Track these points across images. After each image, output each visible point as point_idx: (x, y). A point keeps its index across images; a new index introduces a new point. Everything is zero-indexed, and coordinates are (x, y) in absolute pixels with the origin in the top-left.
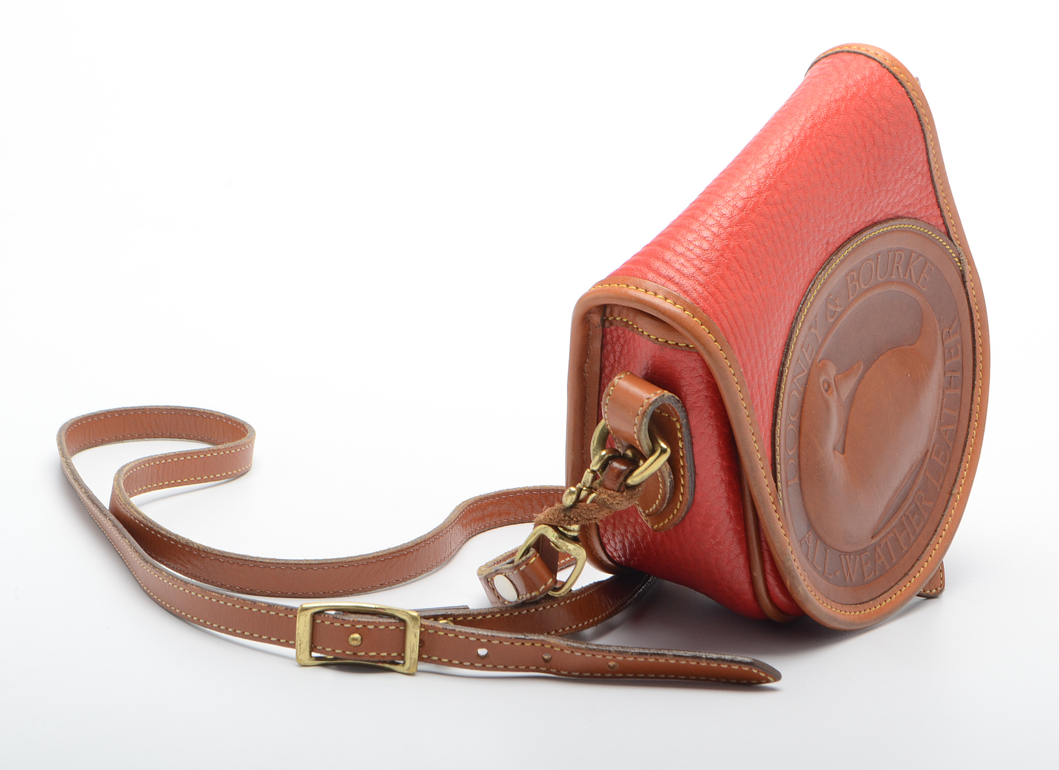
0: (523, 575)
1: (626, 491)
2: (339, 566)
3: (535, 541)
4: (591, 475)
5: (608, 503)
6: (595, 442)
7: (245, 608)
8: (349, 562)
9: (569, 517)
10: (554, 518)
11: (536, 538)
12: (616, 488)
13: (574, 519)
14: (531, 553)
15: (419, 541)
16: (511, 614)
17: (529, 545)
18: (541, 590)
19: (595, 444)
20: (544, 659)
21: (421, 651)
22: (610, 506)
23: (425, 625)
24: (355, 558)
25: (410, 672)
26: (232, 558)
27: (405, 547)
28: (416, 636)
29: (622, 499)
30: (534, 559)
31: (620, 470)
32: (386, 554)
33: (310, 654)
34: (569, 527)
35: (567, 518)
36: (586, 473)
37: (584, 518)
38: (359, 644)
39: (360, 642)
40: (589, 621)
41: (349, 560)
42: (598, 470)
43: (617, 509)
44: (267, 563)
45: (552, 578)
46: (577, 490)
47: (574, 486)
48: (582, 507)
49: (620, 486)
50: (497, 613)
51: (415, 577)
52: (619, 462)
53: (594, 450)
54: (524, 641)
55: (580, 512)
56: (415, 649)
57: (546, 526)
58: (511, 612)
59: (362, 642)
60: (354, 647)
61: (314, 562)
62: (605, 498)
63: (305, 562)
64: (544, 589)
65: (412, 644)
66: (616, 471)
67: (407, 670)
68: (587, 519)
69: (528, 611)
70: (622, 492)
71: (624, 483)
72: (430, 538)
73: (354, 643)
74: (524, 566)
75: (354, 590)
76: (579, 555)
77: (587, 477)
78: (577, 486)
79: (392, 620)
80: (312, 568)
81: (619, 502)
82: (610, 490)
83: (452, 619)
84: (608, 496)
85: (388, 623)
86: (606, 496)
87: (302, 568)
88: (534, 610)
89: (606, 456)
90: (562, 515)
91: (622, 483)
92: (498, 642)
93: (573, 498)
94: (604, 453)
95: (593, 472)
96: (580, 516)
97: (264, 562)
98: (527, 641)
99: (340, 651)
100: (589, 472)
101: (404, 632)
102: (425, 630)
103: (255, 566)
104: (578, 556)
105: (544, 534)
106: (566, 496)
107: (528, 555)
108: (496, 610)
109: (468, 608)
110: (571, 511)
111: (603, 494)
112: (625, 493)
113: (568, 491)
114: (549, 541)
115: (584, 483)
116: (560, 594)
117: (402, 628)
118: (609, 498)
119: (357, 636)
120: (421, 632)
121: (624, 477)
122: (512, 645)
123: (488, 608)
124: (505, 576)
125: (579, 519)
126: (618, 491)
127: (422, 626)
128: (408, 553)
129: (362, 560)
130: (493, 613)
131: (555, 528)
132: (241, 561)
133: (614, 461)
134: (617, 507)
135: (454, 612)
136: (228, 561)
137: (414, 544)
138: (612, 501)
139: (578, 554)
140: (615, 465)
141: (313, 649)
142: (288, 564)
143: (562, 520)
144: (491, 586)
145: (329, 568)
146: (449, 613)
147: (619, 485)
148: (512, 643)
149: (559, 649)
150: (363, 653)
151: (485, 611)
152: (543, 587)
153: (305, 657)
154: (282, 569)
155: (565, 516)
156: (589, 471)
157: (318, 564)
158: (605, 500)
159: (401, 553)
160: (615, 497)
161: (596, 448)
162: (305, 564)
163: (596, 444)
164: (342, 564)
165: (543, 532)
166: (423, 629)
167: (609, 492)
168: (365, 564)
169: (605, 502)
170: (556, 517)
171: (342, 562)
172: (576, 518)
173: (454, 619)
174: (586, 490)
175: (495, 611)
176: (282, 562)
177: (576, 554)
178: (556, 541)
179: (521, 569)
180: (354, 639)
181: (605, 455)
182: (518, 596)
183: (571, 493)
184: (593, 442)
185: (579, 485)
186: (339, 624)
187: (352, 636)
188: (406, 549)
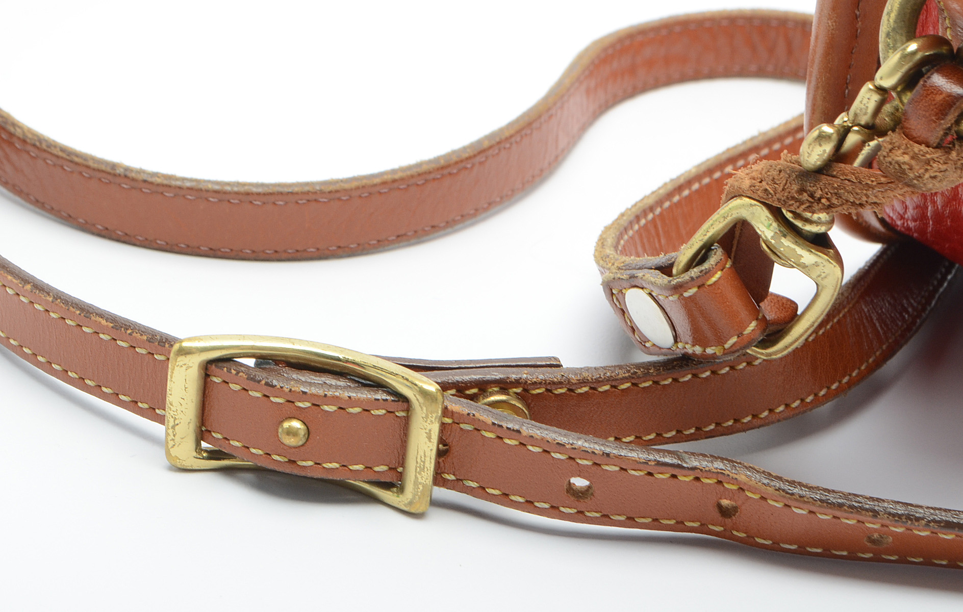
0: (690, 305)
1: (957, 147)
2: (308, 201)
3: (726, 231)
4: (876, 97)
5: (911, 175)
6: (893, 15)
7: (69, 322)
8: (330, 192)
9: (812, 195)
10: (775, 190)
11: (726, 225)
12: (934, 140)
13: (823, 201)
14: (712, 261)
15: (486, 144)
16: (656, 383)
17: (710, 238)
18: (727, 346)
19: (891, 21)
20: (720, 506)
21: (442, 464)
22: (915, 182)
23: (452, 412)
24: (342, 185)
25: (413, 511)
26: (88, 167)
27: (455, 159)
28: (429, 438)
29: (943, 167)
30: (719, 274)
31: (950, 95)
32: (412, 176)
33: (198, 444)
34: (808, 215)
35: (805, 196)
36: (864, 90)
37: (847, 201)
38: (301, 443)
39: (304, 440)
40: (829, 388)
41: (331, 188)
42: (894, 88)
43: (931, 189)
44: (158, 185)
45: (757, 319)
46: (838, 132)
47: (830, 120)
48: (844, 174)
49: (946, 134)
50: (624, 380)
51: (474, 215)
52: (946, 75)
53: (888, 35)
54: (675, 471)
55: (839, 187)
56: (427, 465)
57: (755, 202)
58: (656, 379)
59: (307, 440)
60: (290, 447)
61: (255, 190)
62: (904, 163)
63: (236, 189)
64: (734, 344)
65: (421, 453)
66: (939, 98)
67: (405, 505)
68: (853, 204)
69: (695, 376)
70: (948, 150)
71: (955, 128)
72: (511, 136)
73: (290, 441)
74: (694, 290)
75: (339, 247)
76: (825, 277)
77: (865, 101)
78: (838, 121)
79: (381, 396)
80: (251, 202)
81: (937, 174)
82: (920, 143)
83: (519, 390)
84: (912, 158)
85: (369, 401)
86: (906, 158)
87: (229, 201)
88: (708, 373)
89: (919, 56)
90: (795, 187)
91: (949, 129)
92: (617, 469)
93: (825, 151)
94: (913, 46)
95: (881, 90)
96: (838, 196)
97: (152, 183)
98: (684, 472)
99: (260, 452)
100: (870, 89)
101: (406, 424)
102: (454, 422)
103: (133, 188)
104: (822, 279)
105: (749, 218)
106: (810, 144)
107: (706, 266)
108: (622, 374)
109: (559, 366)
110: (818, 180)
111: (900, 152)
112: (954, 154)
113: (815, 133)
114: (758, 237)
115: (856, 115)
116: (770, 355)
117: (401, 414)
118: (913, 162)
119: (296, 424)
120: (443, 426)
121: (956, 114)
122: (647, 477)
123: (604, 368)
124: (650, 294)
125: (834, 201)
126: (938, 147)
127: (446, 412)
128: (459, 171)
129: (357, 188)
130: (614, 382)
131: (776, 213)
132: (104, 175)
133: (938, 71)
134: (930, 186)
135: (524, 374)
136: (81, 173)
137: (476, 152)
138: (922, 171)
139: (823, 275)
140: (938, 80)
141: (202, 433)
142: (201, 190)
143: (793, 198)
144: (618, 304)
145: (286, 203)
146: (514, 377)
147: (942, 133)
148: (650, 474)
149: (756, 497)
150: (310, 463)
151: (596, 376)
152: (734, 340)
153: (186, 451)
154: (188, 199)
155: (802, 190)
156: (871, 87)
157: (264, 194)
158: (903, 167)
159: (446, 172)
160: (928, 162)
161: (894, 29)
162: (237, 193)
163: (895, 22)
164: (314, 197)
165: (745, 214)
166: (448, 421)
167: (917, 148)
168: (366, 197)
169: (903, 172)
170: (781, 189)
171: (315, 193)
172: (828, 199)
173: (526, 390)
174: (857, 132)
175: (620, 376)
176: (188, 184)
177: (819, 276)
178: (773, 242)
179: (686, 294)
180: (291, 432)
181: (914, 53)
182: (676, 341)
183: (822, 137)
184: (889, 14)
185: (842, 119)
186: (258, 395)
187: (286, 425)
188: (456, 163)
